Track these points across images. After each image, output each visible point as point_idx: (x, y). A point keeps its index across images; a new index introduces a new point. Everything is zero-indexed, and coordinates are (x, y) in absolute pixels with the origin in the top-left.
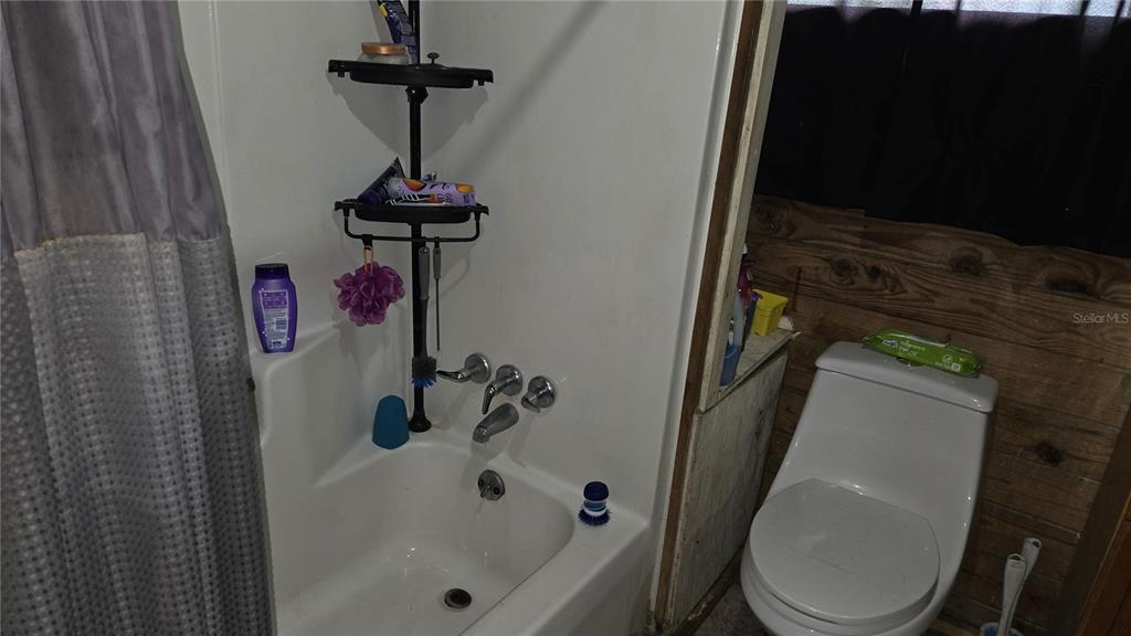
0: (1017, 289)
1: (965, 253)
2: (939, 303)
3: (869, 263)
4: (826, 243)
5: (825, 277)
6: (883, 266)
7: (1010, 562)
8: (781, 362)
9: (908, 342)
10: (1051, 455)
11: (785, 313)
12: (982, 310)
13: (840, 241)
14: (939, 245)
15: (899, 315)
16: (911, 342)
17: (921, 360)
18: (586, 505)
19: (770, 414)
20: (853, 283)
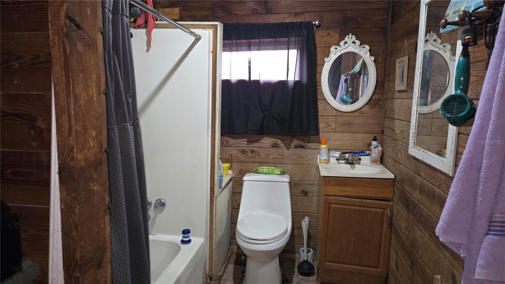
0: (288, 149)
1: (274, 142)
2: (270, 157)
3: (250, 149)
4: (238, 145)
5: (239, 155)
6: (254, 149)
7: (303, 222)
8: (231, 184)
9: (265, 169)
10: (305, 193)
11: (229, 169)
12: (281, 157)
13: (242, 144)
14: (267, 141)
15: (261, 163)
16: (266, 168)
17: (270, 173)
18: (183, 237)
19: (230, 202)
20: (247, 155)
